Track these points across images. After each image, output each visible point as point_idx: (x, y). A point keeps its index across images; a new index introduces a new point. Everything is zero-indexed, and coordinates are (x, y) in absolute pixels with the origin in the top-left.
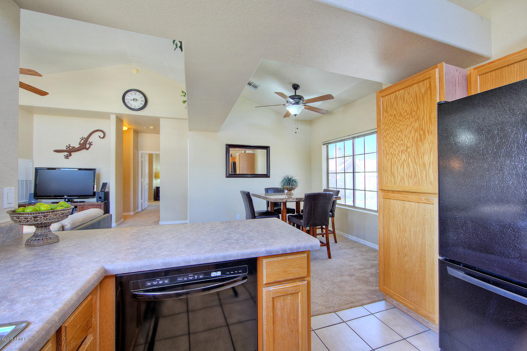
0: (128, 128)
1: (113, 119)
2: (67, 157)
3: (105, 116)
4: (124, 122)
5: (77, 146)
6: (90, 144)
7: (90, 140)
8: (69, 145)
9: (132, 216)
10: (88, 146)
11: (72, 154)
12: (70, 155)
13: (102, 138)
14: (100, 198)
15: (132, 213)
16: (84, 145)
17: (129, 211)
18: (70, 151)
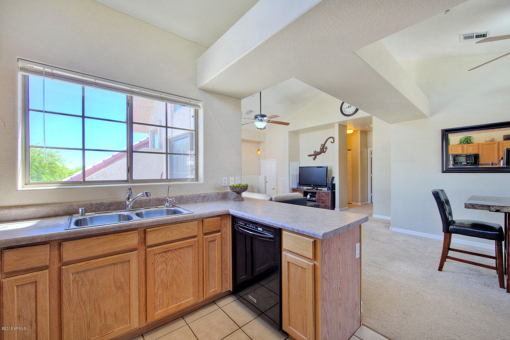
0: (354, 131)
1: (337, 126)
2: (314, 159)
3: (330, 126)
4: (347, 126)
5: (318, 150)
6: (326, 148)
7: (326, 146)
8: (315, 151)
9: (359, 206)
10: (325, 150)
11: (317, 156)
12: (316, 158)
13: (333, 143)
14: (329, 188)
15: (360, 204)
16: (323, 149)
17: (358, 202)
18: (316, 155)
